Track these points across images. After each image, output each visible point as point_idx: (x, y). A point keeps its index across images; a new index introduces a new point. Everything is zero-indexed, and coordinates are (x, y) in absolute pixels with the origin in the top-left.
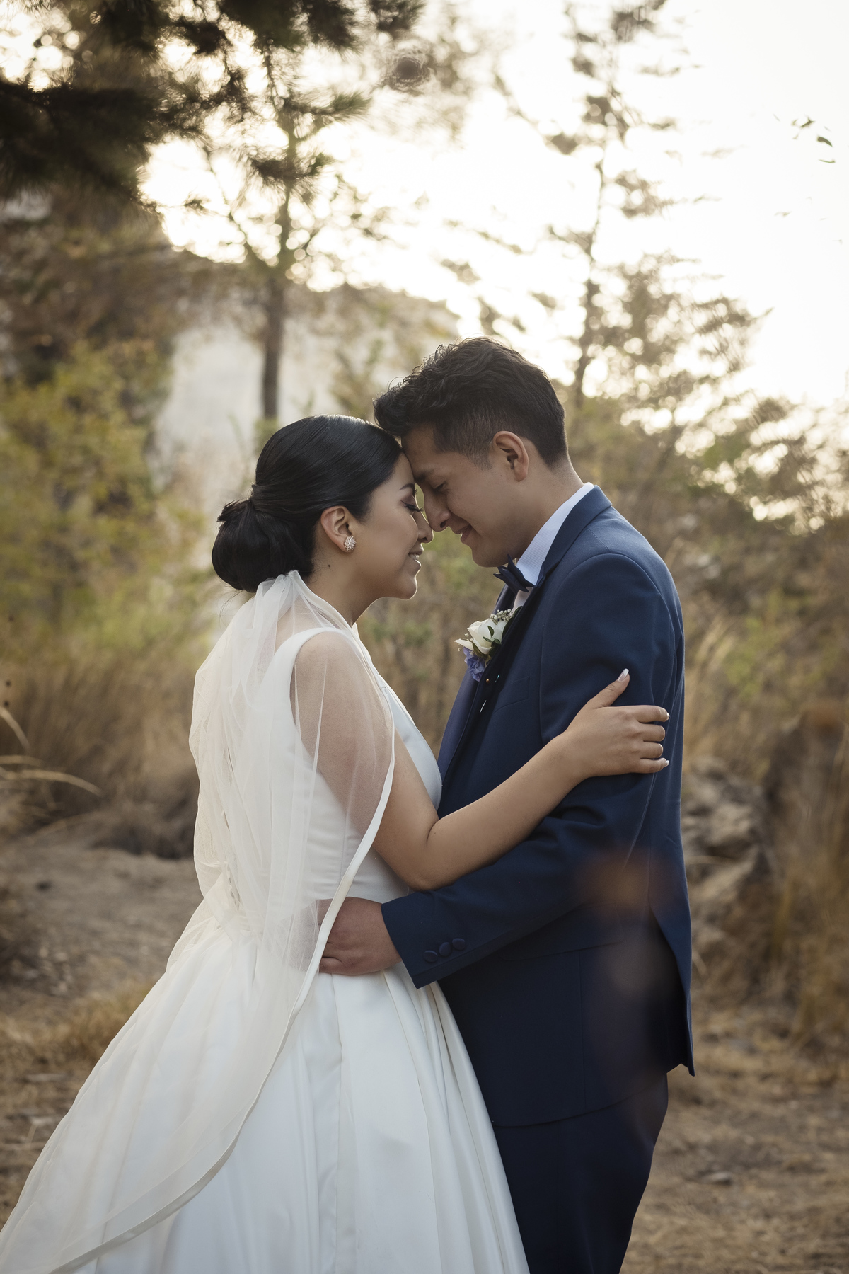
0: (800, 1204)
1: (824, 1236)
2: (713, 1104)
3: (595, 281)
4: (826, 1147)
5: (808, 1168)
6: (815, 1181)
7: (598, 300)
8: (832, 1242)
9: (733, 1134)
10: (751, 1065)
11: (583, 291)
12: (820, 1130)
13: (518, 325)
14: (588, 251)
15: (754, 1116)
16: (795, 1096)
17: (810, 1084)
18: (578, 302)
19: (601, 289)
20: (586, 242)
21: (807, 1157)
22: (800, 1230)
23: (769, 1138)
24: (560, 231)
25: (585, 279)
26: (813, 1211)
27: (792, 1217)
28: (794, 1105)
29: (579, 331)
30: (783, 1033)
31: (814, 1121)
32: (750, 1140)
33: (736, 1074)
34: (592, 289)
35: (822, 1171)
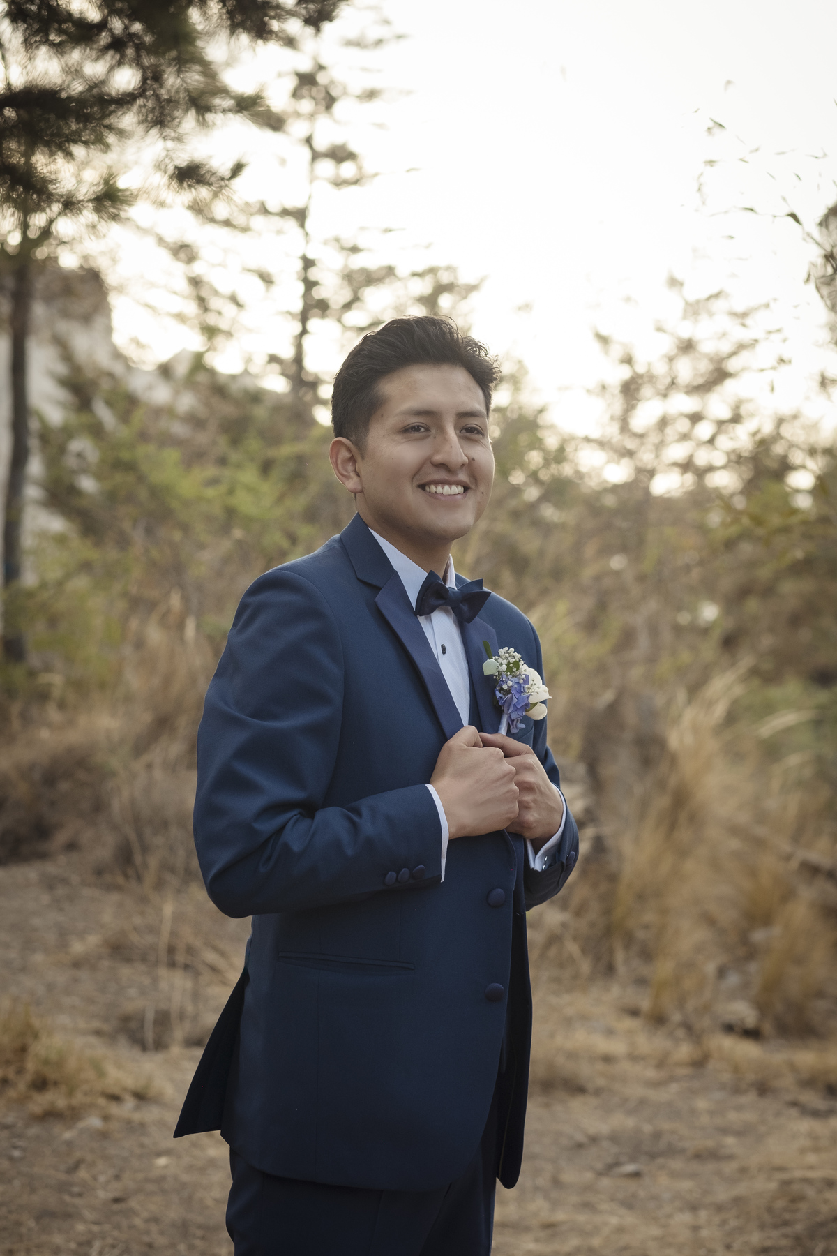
0: (723, 1194)
1: (762, 1227)
2: (598, 1092)
3: (310, 256)
4: (725, 1131)
5: (713, 1155)
6: (729, 1168)
7: (313, 274)
8: (775, 1233)
9: (630, 1122)
10: (617, 1047)
11: (299, 265)
12: (712, 1113)
13: (234, 299)
14: (302, 225)
15: (642, 1102)
16: (672, 1079)
17: (680, 1064)
18: (295, 276)
19: (316, 262)
20: (300, 216)
21: (710, 1143)
22: (733, 1223)
23: (666, 1125)
24: (273, 206)
25: (300, 254)
26: (738, 1201)
27: (719, 1208)
28: (674, 1088)
29: (298, 306)
30: (634, 1013)
31: (702, 1104)
32: (647, 1128)
33: (608, 1059)
34: (308, 263)
35: (730, 1157)
